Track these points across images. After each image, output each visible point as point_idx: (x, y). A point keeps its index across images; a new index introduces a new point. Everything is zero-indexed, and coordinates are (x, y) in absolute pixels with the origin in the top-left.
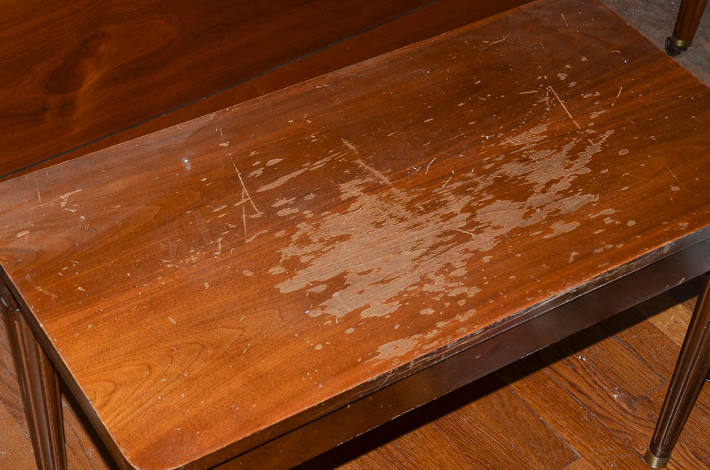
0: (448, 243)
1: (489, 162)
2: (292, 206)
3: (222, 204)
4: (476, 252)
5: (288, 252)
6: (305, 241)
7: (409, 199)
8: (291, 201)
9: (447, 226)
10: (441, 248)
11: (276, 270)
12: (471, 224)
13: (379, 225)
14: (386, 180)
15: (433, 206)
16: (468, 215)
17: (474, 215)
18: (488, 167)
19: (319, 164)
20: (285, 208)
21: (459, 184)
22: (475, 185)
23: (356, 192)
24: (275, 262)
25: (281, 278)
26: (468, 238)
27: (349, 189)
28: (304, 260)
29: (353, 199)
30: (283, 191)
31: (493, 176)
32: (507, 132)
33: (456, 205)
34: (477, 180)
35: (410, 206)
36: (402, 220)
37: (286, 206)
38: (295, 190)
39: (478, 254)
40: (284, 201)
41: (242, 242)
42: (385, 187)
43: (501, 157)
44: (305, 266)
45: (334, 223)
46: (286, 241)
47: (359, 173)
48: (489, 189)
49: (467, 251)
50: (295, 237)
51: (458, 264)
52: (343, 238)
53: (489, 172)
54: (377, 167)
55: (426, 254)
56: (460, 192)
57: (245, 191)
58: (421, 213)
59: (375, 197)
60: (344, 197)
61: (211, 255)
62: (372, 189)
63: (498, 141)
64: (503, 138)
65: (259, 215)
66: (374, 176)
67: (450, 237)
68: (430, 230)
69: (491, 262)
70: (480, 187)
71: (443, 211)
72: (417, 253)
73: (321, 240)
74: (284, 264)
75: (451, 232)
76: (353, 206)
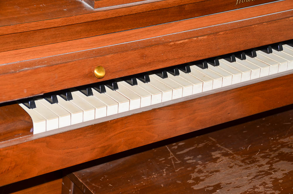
0: (262, 175)
1: (274, 147)
2: (192, 159)
3: (163, 158)
4: (276, 178)
5: (194, 175)
6: (200, 171)
7: (242, 159)
8: (192, 157)
9: (261, 169)
10: (260, 177)
11: (190, 181)
12: (271, 169)
13: (231, 167)
14: (231, 152)
15: (253, 162)
16: (269, 165)
17: (272, 166)
18: (274, 149)
19: (201, 145)
20: (189, 160)
21: (263, 154)
22: (270, 155)
23: (219, 156)
24: (190, 178)
25: (194, 184)
26: (271, 174)
27: (216, 154)
28: (201, 178)
29: (218, 158)
30: (188, 154)
31: (277, 152)
32: (280, 137)
33: (263, 162)
34: (271, 153)
35: (243, 161)
36: (241, 166)
37: (190, 159)
38: (194, 153)
39: (276, 180)
40: (189, 158)
41: (174, 171)
42: (231, 154)
43: (280, 146)
44: (203, 180)
45: (211, 166)
46: (193, 171)
47: (217, 149)
48: (276, 157)
49: (271, 178)
50: (196, 170)
51: (268, 182)
52: (217, 171)
53: (275, 151)
54: (226, 147)
55: (254, 178)
56: (264, 157)
57: (171, 153)
58: (249, 164)
59: (227, 158)
60: (214, 157)
61: (162, 175)
62: (226, 155)
63: (278, 140)
64: (279, 139)
65: (179, 162)
66: (225, 150)
67: (263, 173)
68: (254, 170)
69: (283, 182)
70: (272, 156)
71: (258, 163)
72: (250, 178)
73: (207, 172)
74: (193, 179)
75: (263, 171)
76: (218, 161)
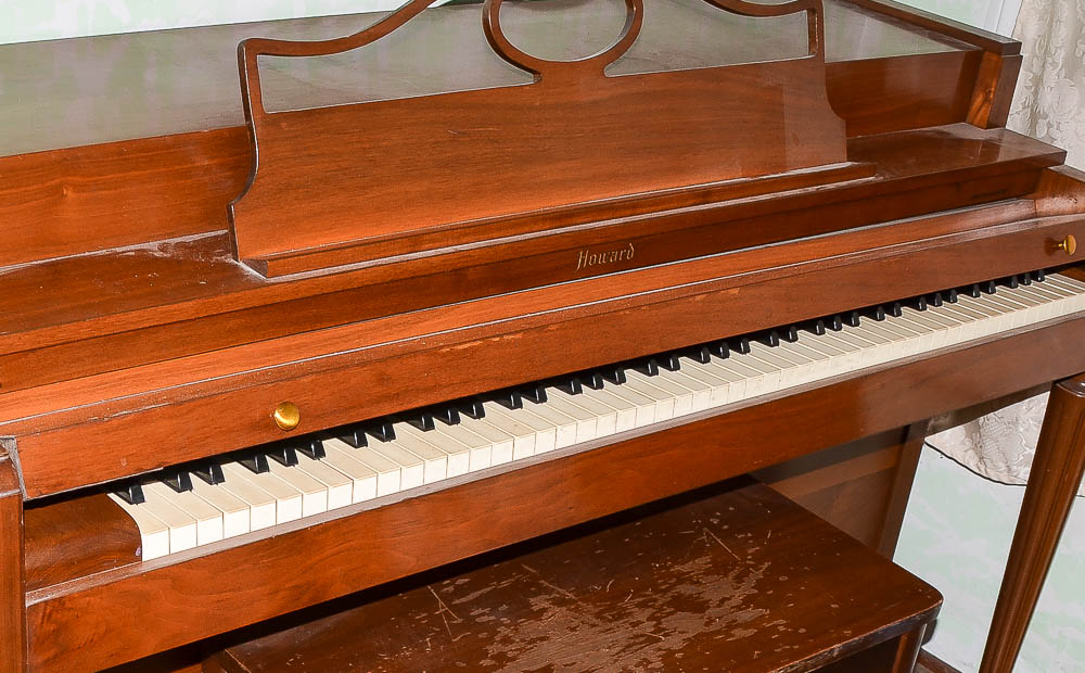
0: (641, 643)
1: (664, 584)
2: (488, 615)
3: (423, 612)
4: (668, 650)
5: (493, 649)
6: (506, 640)
7: (597, 610)
8: (487, 610)
9: (637, 631)
10: (635, 648)
11: (485, 662)
12: (658, 630)
13: (573, 629)
14: (571, 595)
15: (620, 616)
16: (654, 623)
17: (660, 623)
18: (663, 587)
19: (505, 584)
20: (483, 616)
21: (640, 600)
22: (656, 600)
23: (546, 605)
24: (485, 655)
25: (493, 668)
26: (659, 640)
27: (538, 603)
28: (510, 654)
29: (545, 610)
30: (477, 603)
31: (670, 594)
32: (675, 562)
33: (642, 615)
34: (657, 597)
35: (598, 616)
36: (594, 626)
37: (483, 614)
38: (492, 601)
39: (670, 653)
40: (481, 611)
41: (449, 642)
42: (572, 602)
43: (674, 580)
44: (513, 659)
45: (530, 628)
46: (490, 641)
47: (541, 590)
48: (669, 604)
49: (660, 650)
50: (497, 638)
51: (653, 659)
52: (542, 639)
53: (665, 591)
54: (560, 586)
55: (623, 651)
56: (642, 605)
57: (441, 603)
58: (610, 621)
59: (564, 608)
60: (535, 608)
61: (423, 651)
62: (561, 602)
63: (668, 568)
64: (672, 566)
65: (460, 621)
66: (558, 593)
67: (642, 639)
68: (622, 633)
69: (683, 658)
70: (660, 602)
71: (630, 619)
72: (615, 651)
73: (523, 640)
74: (493, 658)
75: (642, 636)
76: (545, 616)
